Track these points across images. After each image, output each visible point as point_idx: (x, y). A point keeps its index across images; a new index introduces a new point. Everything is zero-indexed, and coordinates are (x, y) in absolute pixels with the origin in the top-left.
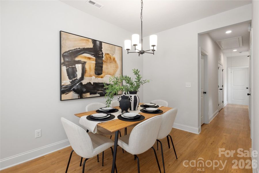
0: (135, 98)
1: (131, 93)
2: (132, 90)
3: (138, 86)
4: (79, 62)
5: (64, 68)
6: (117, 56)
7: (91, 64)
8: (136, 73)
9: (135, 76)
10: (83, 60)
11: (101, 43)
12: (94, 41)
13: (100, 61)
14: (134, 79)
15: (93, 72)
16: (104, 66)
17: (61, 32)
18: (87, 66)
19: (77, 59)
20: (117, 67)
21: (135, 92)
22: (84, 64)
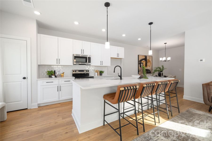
0: (162, 73)
1: (161, 72)
2: (161, 71)
3: (163, 70)
4: (142, 63)
5: (139, 65)
6: (151, 60)
7: (144, 63)
8: (163, 66)
9: (162, 67)
10: (143, 62)
11: (147, 56)
12: (145, 56)
13: (146, 62)
14: (162, 68)
15: (145, 65)
16: (147, 64)
17: (138, 55)
18: (144, 64)
19: (141, 62)
20: (151, 64)
21: (162, 72)
22: (143, 63)
